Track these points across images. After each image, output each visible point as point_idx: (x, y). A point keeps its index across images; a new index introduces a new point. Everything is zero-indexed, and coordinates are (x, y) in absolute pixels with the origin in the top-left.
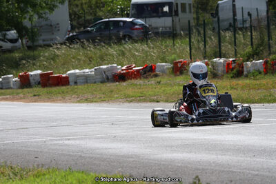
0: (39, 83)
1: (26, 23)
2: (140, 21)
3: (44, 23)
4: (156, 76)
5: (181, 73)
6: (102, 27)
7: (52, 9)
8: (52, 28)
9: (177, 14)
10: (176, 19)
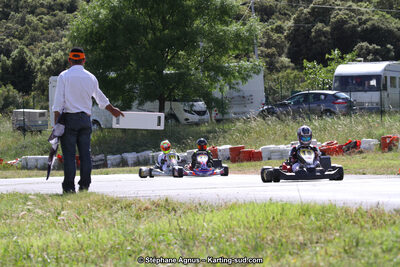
0: (228, 159)
1: (216, 93)
2: (343, 95)
3: (235, 94)
4: (361, 152)
5: (390, 149)
6: (302, 100)
7: (244, 79)
8: (244, 100)
9: (385, 88)
10: (385, 94)
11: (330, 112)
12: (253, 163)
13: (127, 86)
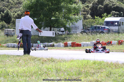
1: (68, 26)
2: (107, 27)
3: (74, 26)
4: (112, 45)
5: (121, 44)
6: (94, 28)
7: (76, 21)
8: (76, 28)
9: (120, 25)
11: (103, 32)
12: (78, 47)
13: (40, 23)
